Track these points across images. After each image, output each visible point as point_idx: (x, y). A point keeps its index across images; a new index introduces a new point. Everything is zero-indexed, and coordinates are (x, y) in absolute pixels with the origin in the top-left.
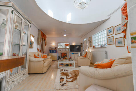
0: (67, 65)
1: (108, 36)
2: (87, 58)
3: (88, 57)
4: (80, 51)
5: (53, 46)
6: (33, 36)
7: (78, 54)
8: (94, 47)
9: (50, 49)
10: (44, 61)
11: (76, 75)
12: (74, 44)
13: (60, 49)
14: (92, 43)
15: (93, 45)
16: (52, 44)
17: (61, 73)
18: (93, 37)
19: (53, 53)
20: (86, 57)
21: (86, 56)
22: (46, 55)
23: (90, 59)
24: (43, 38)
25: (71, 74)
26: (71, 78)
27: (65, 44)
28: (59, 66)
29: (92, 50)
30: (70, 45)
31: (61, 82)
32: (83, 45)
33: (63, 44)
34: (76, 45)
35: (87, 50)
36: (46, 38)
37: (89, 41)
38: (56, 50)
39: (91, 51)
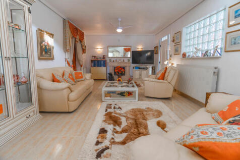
0: (122, 94)
1: (229, 26)
2: (165, 81)
3: (169, 79)
4: (153, 63)
5: (99, 53)
6: (52, 35)
7: (147, 69)
8: (184, 55)
9: (93, 59)
10: (69, 88)
11: (136, 124)
12: (140, 48)
13: (112, 60)
14: (180, 47)
15: (183, 50)
16: (96, 50)
17: (106, 115)
18: (184, 31)
19: (98, 66)
20: (163, 79)
21: (163, 77)
22: (81, 73)
23: (173, 83)
24: (75, 39)
25: (127, 118)
26: (124, 131)
27: (123, 48)
28: (106, 96)
29: (180, 64)
30: (132, 50)
31: (98, 143)
32: (160, 50)
33: (121, 49)
34: (143, 50)
35: (167, 61)
36: (83, 37)
37: (173, 41)
38: (105, 61)
39: (175, 65)
